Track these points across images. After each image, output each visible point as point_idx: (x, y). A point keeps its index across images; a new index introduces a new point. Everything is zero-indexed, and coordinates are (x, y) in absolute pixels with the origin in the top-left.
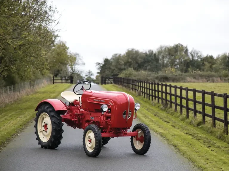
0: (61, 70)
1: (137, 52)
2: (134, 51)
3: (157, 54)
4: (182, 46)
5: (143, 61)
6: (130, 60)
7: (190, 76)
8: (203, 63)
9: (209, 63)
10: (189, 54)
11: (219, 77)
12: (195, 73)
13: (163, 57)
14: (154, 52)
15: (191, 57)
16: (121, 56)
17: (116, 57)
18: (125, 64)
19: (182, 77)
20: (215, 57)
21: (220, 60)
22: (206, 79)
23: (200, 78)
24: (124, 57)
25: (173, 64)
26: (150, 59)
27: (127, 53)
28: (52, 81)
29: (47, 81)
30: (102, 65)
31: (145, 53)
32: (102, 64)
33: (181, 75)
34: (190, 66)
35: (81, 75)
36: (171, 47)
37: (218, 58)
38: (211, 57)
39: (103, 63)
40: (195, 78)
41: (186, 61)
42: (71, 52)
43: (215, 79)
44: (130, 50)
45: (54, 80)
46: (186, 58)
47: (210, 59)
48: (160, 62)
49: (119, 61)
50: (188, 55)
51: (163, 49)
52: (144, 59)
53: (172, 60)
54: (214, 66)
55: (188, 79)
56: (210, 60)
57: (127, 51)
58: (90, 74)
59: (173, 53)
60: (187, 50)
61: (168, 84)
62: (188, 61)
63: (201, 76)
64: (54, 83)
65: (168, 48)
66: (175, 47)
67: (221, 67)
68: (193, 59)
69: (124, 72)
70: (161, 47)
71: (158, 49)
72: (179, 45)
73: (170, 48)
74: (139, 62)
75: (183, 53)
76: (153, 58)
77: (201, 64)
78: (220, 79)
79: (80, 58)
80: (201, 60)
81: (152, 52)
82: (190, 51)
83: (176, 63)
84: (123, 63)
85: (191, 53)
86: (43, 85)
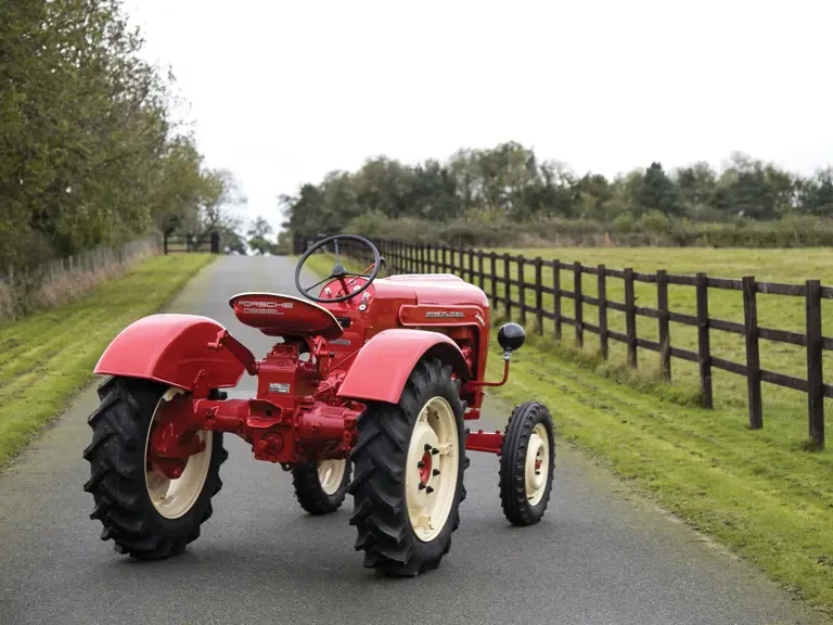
0: (183, 217)
1: (394, 166)
2: (386, 162)
3: (450, 172)
4: (520, 147)
5: (409, 190)
6: (374, 189)
7: (532, 231)
8: (578, 197)
9: (595, 194)
10: (539, 171)
11: (607, 235)
12: (544, 221)
13: (468, 180)
14: (442, 166)
15: (544, 180)
16: (349, 176)
17: (335, 181)
18: (360, 200)
19: (511, 233)
20: (610, 179)
21: (624, 188)
22: (573, 237)
23: (557, 235)
24: (357, 178)
25: (494, 197)
26: (429, 185)
27: (365, 169)
28: (163, 247)
29: (152, 246)
30: (294, 203)
31: (416, 170)
32: (295, 199)
33: (509, 228)
34: (542, 205)
35: (236, 232)
36: (488, 151)
37: (618, 182)
38: (599, 180)
39: (300, 197)
40: (543, 236)
41: (528, 189)
42: (211, 169)
43: (596, 237)
44: (374, 159)
45: (166, 244)
46: (531, 182)
47: (594, 186)
48: (458, 193)
49: (345, 190)
50: (534, 174)
51: (468, 156)
52: (414, 185)
53: (492, 188)
54: (606, 204)
55: (527, 237)
56: (597, 188)
57: (365, 164)
58: (263, 227)
59: (494, 167)
60: (532, 160)
61: (500, 251)
62: (537, 190)
63: (562, 231)
64: (166, 251)
65: (481, 154)
66: (500, 150)
67: (625, 207)
68: (549, 186)
69: (356, 220)
70: (461, 153)
71: (452, 157)
72: (511, 145)
73: (486, 154)
74: (401, 194)
75: (524, 167)
76: (441, 182)
77: (573, 197)
78: (610, 237)
79: (234, 183)
80: (572, 188)
81: (437, 164)
82: (539, 161)
83: (504, 196)
84: (355, 196)
85: (543, 168)
86: (141, 256)
